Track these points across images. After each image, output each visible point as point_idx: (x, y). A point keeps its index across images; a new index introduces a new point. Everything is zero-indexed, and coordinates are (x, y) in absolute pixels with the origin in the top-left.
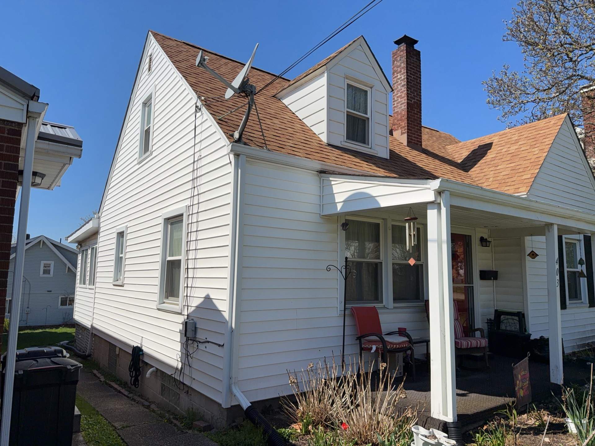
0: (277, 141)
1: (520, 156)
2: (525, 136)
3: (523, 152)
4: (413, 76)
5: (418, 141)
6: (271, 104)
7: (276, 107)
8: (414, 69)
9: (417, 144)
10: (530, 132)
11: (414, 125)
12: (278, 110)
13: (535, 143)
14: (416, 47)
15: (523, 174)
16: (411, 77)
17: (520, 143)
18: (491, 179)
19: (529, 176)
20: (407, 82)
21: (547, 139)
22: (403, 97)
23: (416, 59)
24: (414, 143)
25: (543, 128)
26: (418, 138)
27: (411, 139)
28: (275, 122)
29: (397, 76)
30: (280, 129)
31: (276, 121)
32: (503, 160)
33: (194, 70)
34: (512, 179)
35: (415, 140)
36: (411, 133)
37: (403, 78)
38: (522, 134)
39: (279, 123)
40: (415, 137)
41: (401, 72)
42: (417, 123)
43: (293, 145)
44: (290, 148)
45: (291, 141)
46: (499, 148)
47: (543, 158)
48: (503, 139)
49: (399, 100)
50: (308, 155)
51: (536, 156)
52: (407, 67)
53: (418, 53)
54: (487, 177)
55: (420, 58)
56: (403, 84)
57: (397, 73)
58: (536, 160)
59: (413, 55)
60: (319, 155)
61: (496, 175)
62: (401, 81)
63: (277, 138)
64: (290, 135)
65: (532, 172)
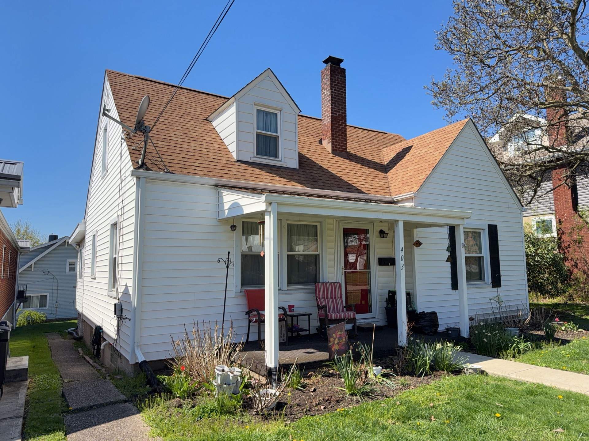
0: (183, 163)
1: (425, 159)
2: (436, 139)
3: (428, 155)
4: (337, 92)
5: (342, 148)
6: (199, 127)
7: (202, 130)
8: (339, 86)
9: (343, 151)
10: (440, 136)
11: (339, 135)
12: (203, 133)
13: (439, 146)
14: (342, 65)
15: (420, 174)
16: (335, 93)
17: (430, 146)
18: (399, 180)
19: (422, 177)
20: (332, 97)
21: (448, 143)
22: (329, 111)
23: (341, 76)
24: (339, 151)
25: (449, 132)
26: (343, 146)
27: (336, 147)
28: (192, 144)
29: (325, 93)
30: (193, 151)
31: (194, 144)
32: (413, 162)
33: (133, 105)
34: (412, 180)
35: (340, 148)
36: (336, 142)
37: (328, 94)
38: (435, 137)
39: (196, 145)
40: (339, 145)
41: (327, 89)
42: (342, 133)
43: (198, 165)
44: (193, 168)
45: (198, 162)
46: (415, 151)
47: (437, 161)
48: (421, 142)
49: (326, 114)
50: (209, 173)
51: (435, 158)
52: (331, 84)
53: (344, 71)
54: (397, 178)
55: (345, 75)
56: (328, 99)
57: (325, 90)
58: (434, 162)
59: (338, 73)
60: (221, 171)
61: (404, 176)
62: (327, 96)
63: (185, 160)
64: (201, 155)
65: (426, 173)
